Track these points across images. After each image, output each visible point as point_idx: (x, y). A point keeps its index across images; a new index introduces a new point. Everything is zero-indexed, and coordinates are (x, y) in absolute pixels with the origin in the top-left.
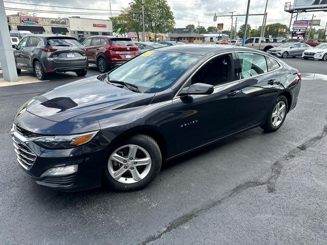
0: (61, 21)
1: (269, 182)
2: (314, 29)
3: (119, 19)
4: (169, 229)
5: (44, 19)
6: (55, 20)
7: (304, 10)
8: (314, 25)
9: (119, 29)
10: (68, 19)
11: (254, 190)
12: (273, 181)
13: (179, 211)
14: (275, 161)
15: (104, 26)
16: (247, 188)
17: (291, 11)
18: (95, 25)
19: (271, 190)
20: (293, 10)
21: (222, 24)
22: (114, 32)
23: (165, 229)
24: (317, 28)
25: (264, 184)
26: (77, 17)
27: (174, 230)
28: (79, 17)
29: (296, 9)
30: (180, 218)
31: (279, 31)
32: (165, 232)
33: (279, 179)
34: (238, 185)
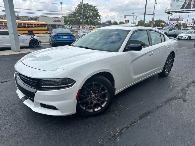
0: (34, 18)
1: (182, 98)
2: (180, 23)
3: (68, 17)
4: (140, 118)
5: (24, 17)
6: (30, 18)
7: (176, 12)
8: (180, 21)
9: (68, 23)
10: (37, 17)
11: (176, 101)
12: (184, 97)
13: (142, 111)
14: (181, 89)
15: (59, 21)
16: (172, 100)
17: (168, 13)
18: (54, 21)
19: (185, 101)
20: (170, 12)
21: (128, 20)
22: (65, 24)
23: (138, 119)
24: (182, 23)
25: (180, 98)
26: (43, 16)
27: (143, 119)
28: (44, 16)
29: (171, 12)
30: (144, 114)
31: (161, 24)
32: (139, 120)
33: (187, 96)
34: (167, 99)
